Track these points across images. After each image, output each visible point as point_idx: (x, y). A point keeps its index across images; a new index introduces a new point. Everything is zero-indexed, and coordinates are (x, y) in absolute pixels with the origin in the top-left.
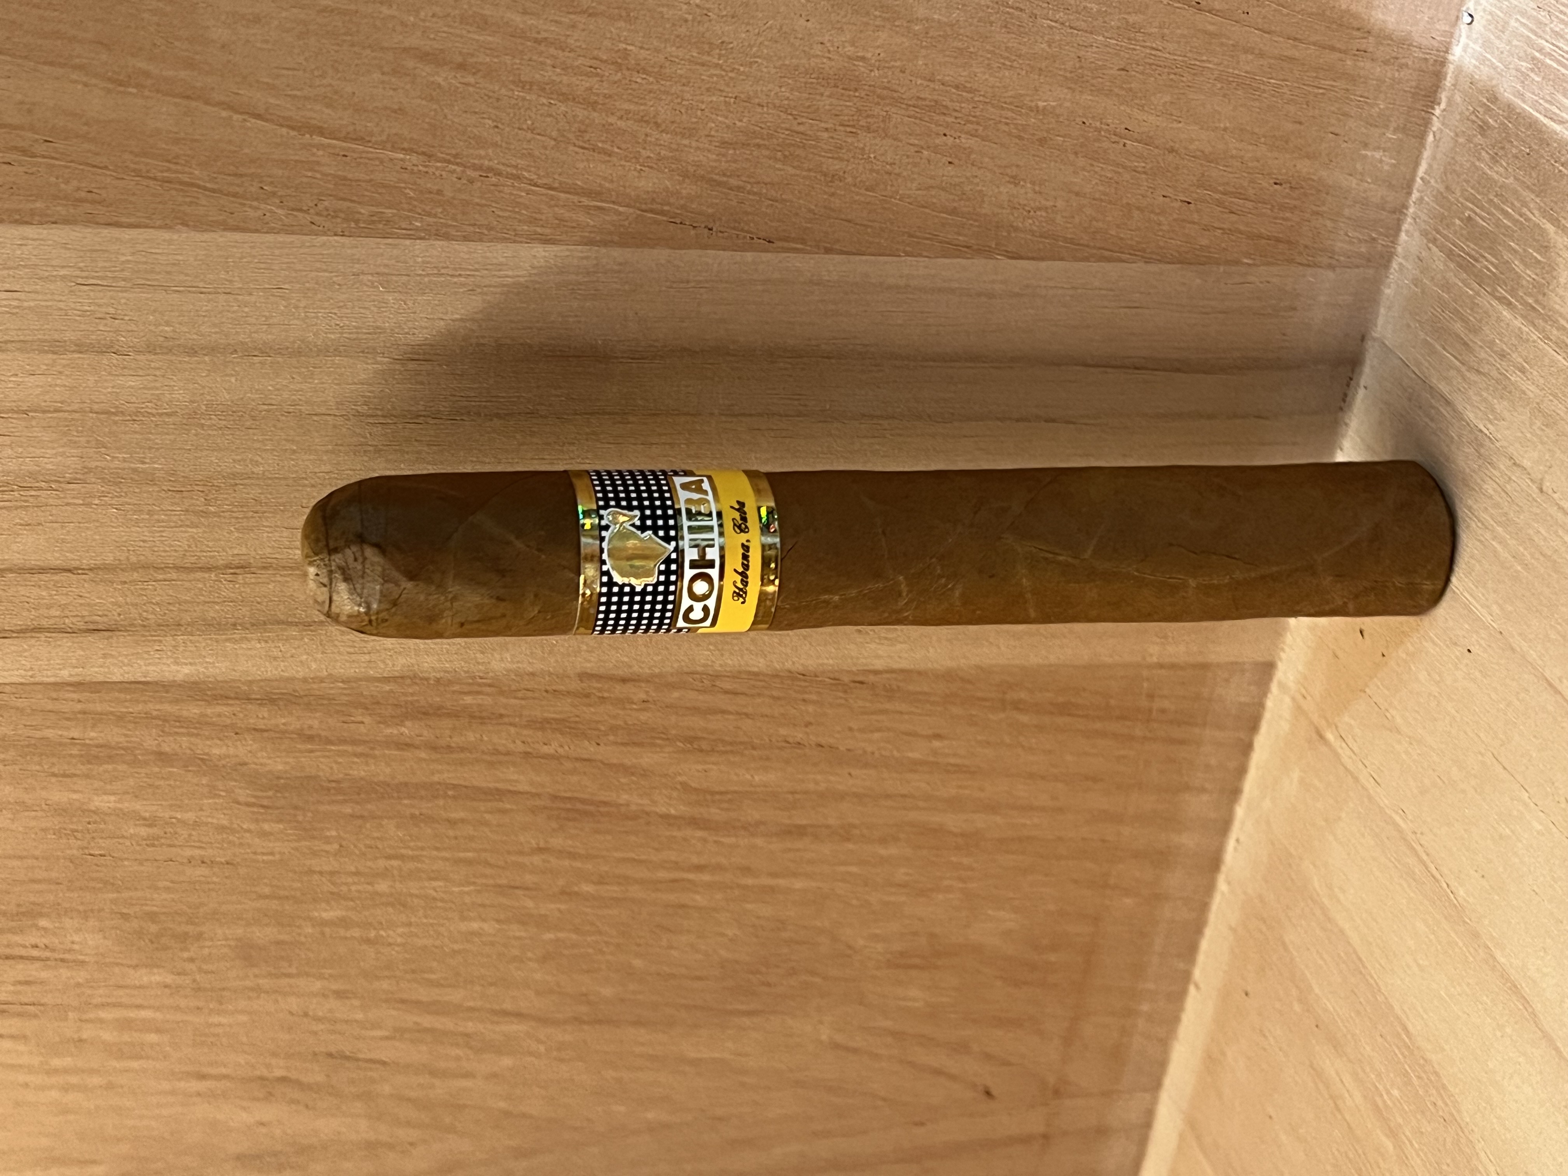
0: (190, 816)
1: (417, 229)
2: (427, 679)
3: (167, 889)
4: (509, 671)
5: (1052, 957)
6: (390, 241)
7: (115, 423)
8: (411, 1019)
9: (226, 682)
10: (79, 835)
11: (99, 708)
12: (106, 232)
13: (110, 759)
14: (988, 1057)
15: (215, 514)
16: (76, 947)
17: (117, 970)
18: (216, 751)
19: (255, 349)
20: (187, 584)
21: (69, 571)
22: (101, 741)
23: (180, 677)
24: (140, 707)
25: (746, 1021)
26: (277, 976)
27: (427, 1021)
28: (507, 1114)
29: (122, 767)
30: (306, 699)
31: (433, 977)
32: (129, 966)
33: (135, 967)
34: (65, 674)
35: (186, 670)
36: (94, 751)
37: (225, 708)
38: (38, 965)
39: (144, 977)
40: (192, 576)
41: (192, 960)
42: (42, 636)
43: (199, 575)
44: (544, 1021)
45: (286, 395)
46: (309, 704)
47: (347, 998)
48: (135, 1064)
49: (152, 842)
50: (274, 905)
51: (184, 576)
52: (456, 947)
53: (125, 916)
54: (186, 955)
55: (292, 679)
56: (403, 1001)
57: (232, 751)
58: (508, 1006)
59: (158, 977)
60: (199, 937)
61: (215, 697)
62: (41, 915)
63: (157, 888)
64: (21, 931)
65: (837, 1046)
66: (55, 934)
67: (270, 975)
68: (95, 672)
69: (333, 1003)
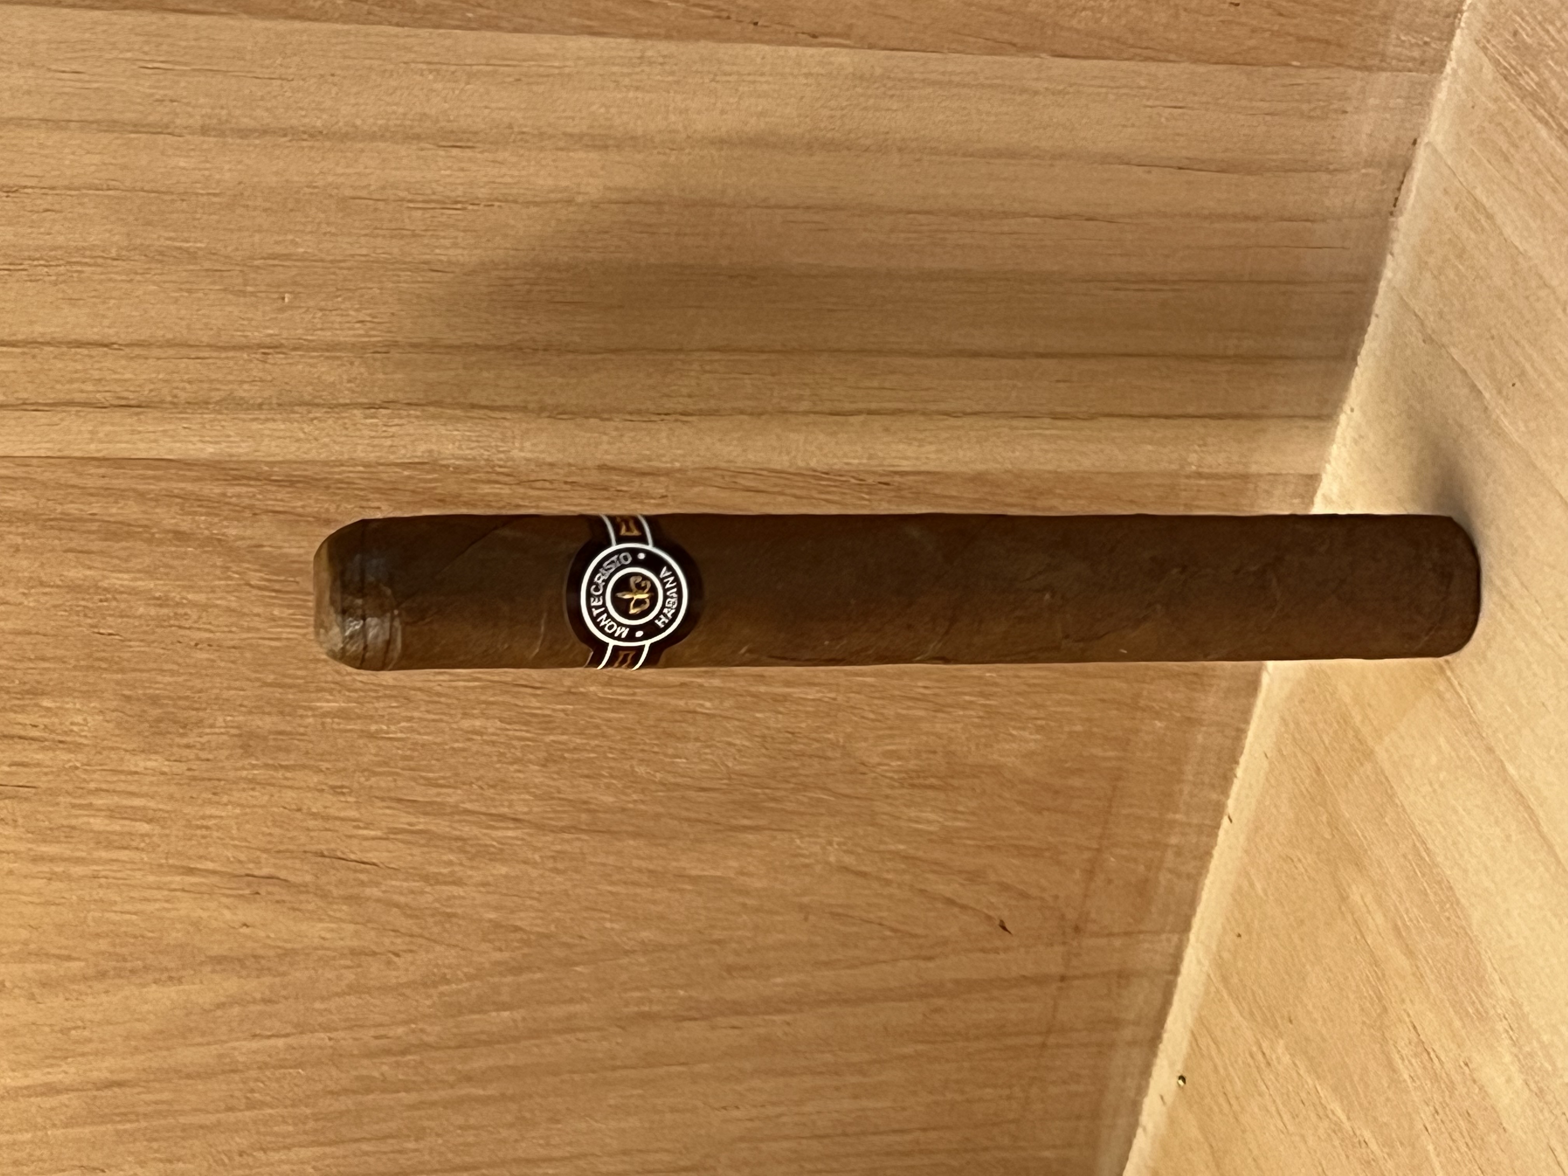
0: (201, 598)
1: (470, 20)
2: (447, 466)
3: (172, 673)
4: (528, 460)
5: (1076, 782)
6: (441, 31)
7: (164, 201)
8: (404, 820)
9: (249, 462)
10: (91, 614)
11: (120, 483)
12: (172, 18)
13: (130, 535)
14: (1005, 887)
15: (252, 294)
16: (75, 728)
17: (113, 755)
18: (232, 532)
19: (304, 132)
20: (219, 363)
21: (106, 346)
22: (120, 518)
23: (203, 456)
24: (163, 484)
25: (750, 837)
26: (275, 768)
27: (422, 822)
28: (497, 925)
29: (140, 545)
30: (325, 483)
31: (431, 775)
32: (126, 751)
33: (133, 752)
34: (93, 449)
35: (210, 449)
36: (113, 527)
37: (244, 489)
38: (35, 745)
39: (141, 763)
40: (223, 355)
41: (188, 746)
42: (74, 409)
43: (231, 354)
44: (540, 827)
45: (330, 179)
46: (327, 487)
47: (343, 794)
48: (124, 855)
49: (161, 622)
50: (278, 693)
51: (215, 354)
52: (456, 745)
53: (128, 698)
54: (185, 741)
55: (313, 462)
56: (400, 800)
57: (249, 533)
58: (505, 810)
59: (155, 762)
60: (200, 723)
61: (235, 478)
62: (43, 693)
63: (162, 671)
64: (23, 709)
65: (845, 869)
66: (56, 715)
67: (266, 766)
68: (121, 449)
69: (329, 798)
